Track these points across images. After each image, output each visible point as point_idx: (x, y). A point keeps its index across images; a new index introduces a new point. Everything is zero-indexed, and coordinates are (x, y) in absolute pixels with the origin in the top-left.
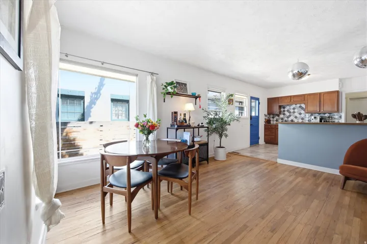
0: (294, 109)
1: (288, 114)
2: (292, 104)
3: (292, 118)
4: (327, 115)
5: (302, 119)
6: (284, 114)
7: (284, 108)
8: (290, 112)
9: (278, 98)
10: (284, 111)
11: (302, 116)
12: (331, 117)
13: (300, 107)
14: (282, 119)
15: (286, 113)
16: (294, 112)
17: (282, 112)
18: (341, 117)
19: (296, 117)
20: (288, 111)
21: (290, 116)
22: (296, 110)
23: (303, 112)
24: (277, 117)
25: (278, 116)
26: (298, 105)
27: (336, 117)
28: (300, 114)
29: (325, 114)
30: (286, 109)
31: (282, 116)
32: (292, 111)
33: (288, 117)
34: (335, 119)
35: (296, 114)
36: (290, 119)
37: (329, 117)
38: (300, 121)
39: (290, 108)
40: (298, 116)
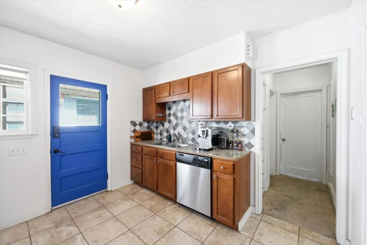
0: (182, 111)
1: (174, 121)
3: (179, 130)
4: (230, 126)
5: (193, 133)
6: (170, 122)
7: (170, 108)
8: (177, 118)
10: (170, 115)
12: (237, 131)
14: (168, 131)
15: (172, 118)
16: (182, 118)
17: (167, 117)
18: (253, 131)
19: (185, 129)
20: (174, 115)
21: (177, 125)
22: (185, 114)
24: (161, 127)
25: (163, 124)
26: (187, 104)
27: (245, 131)
29: (226, 123)
30: (172, 112)
31: (167, 125)
32: (179, 115)
33: (175, 128)
34: (244, 135)
35: (185, 122)
36: (177, 131)
37: (233, 131)
38: (191, 136)
39: (177, 110)
40: (187, 125)
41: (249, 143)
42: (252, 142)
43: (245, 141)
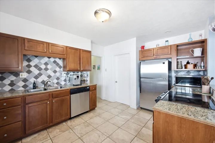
1: (36, 72)
2: (44, 57)
5: (58, 79)
6: (29, 72)
7: (29, 60)
8: (40, 69)
9: (24, 39)
10: (29, 66)
11: (58, 74)
13: (55, 62)
14: (25, 80)
15: (32, 69)
16: (46, 69)
17: (25, 69)
18: (88, 75)
19: (49, 77)
20: (36, 66)
21: (40, 75)
22: (49, 67)
23: (58, 69)
24: (13, 78)
25: (16, 74)
26: (52, 60)
28: (55, 72)
30: (32, 64)
31: (24, 75)
32: (43, 67)
33: (36, 77)
35: (50, 72)
36: (40, 80)
38: (55, 81)
39: (40, 62)
40: (52, 74)
41: (87, 80)
42: (87, 79)
43: (86, 79)
